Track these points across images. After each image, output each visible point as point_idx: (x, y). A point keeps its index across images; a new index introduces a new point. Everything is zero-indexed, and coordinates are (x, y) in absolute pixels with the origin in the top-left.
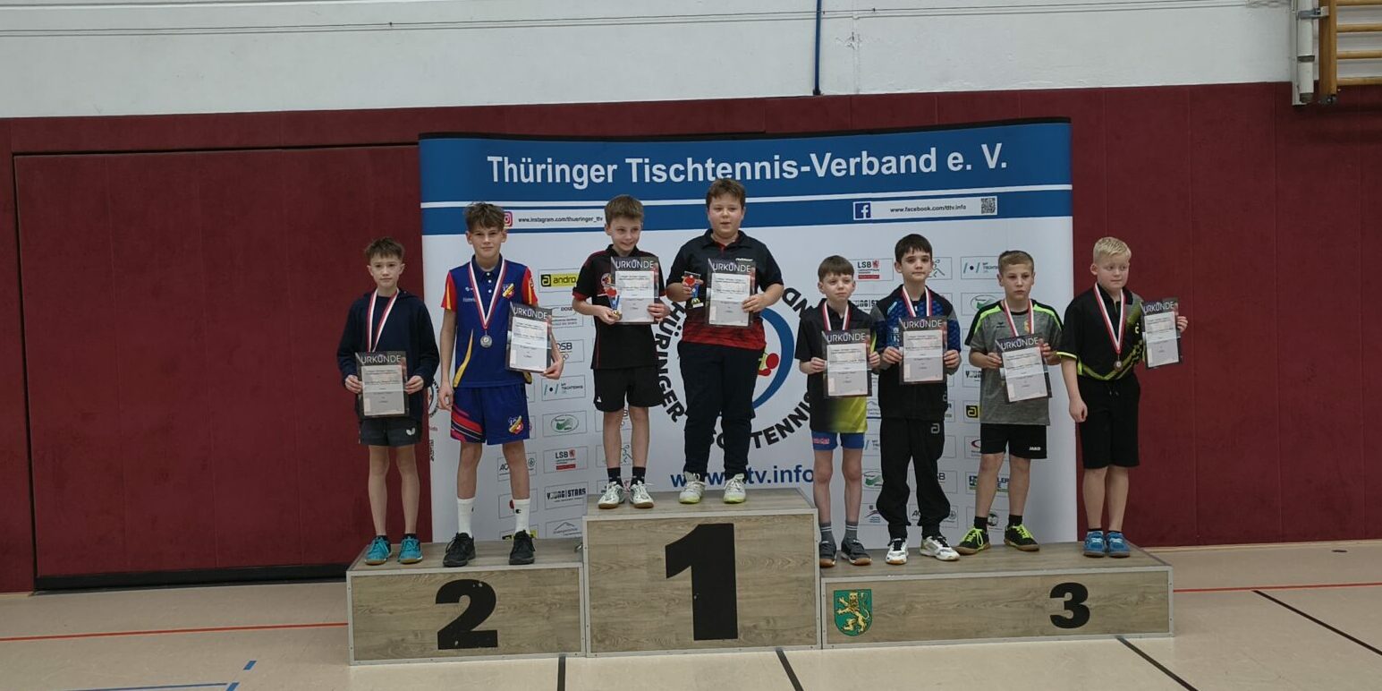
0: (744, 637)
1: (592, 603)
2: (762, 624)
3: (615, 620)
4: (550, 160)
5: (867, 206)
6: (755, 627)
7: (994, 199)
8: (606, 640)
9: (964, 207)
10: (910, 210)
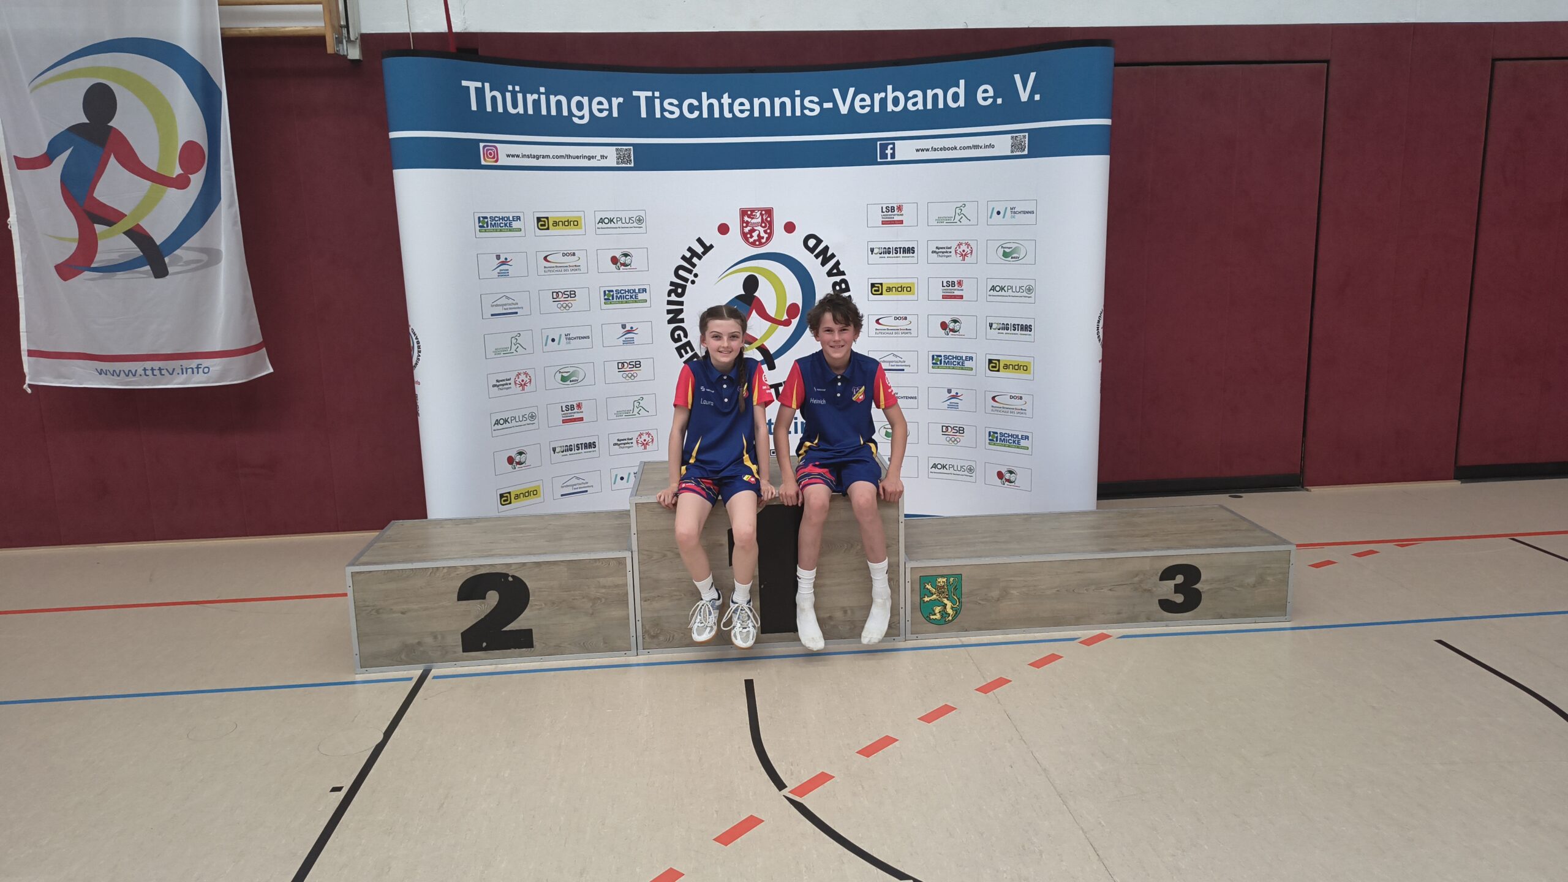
1: (644, 595)
4: (542, 89)
5: (891, 146)
7: (1024, 137)
8: (658, 635)
9: (993, 147)
10: (935, 150)
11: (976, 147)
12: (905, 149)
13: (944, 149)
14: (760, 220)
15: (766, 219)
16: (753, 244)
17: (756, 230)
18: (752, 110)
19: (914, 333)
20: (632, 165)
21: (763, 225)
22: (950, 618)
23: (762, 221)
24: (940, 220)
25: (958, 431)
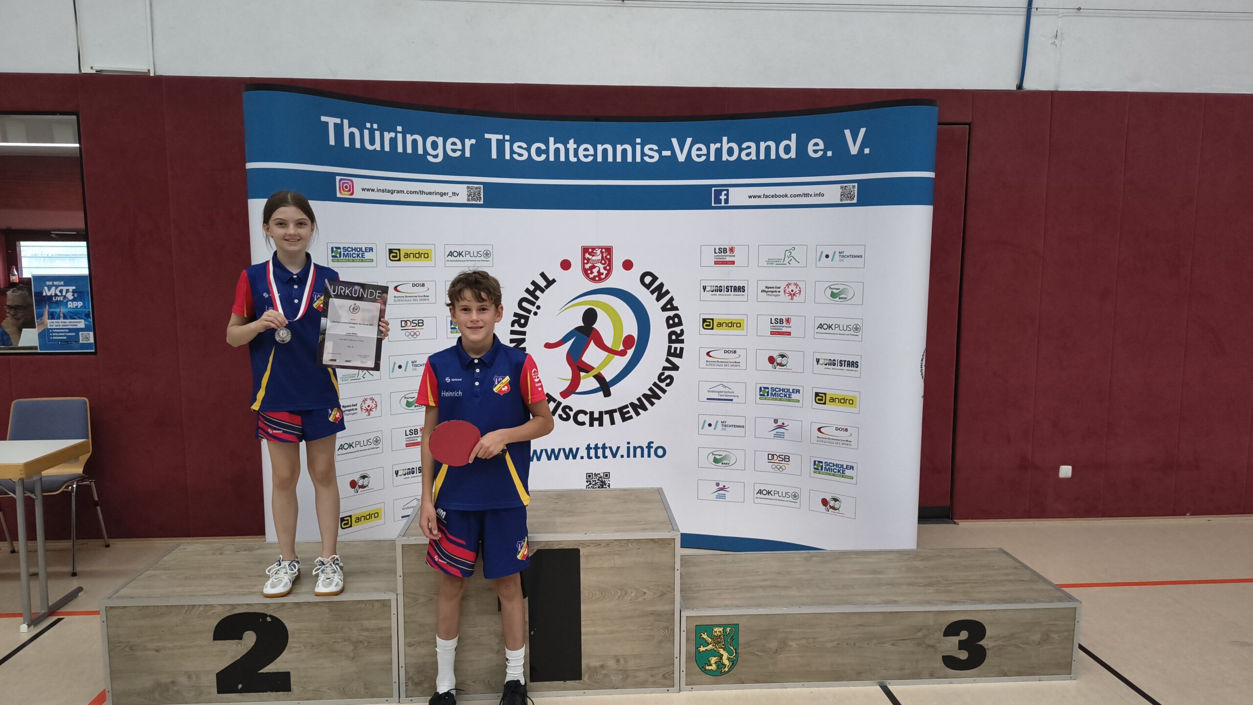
0: (590, 678)
1: (408, 640)
2: (611, 663)
4: (399, 129)
5: (725, 192)
6: (602, 666)
7: (854, 187)
8: (424, 682)
9: (823, 195)
10: (767, 197)
11: (806, 195)
12: (737, 196)
13: (775, 196)
14: (600, 257)
15: (606, 257)
16: (593, 279)
17: (596, 267)
18: (595, 155)
19: (743, 366)
20: (482, 202)
21: (603, 262)
22: (726, 669)
23: (603, 258)
24: (770, 262)
25: (784, 460)
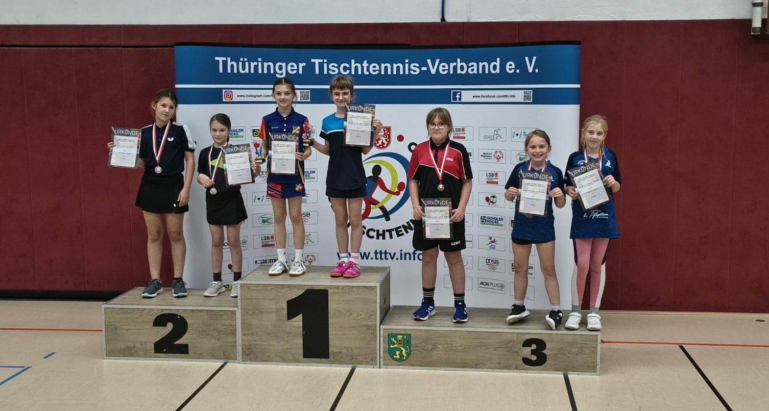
0: (333, 358)
1: (243, 332)
2: (344, 351)
3: (256, 343)
4: (260, 59)
5: (459, 93)
6: (340, 352)
7: (530, 92)
8: (250, 354)
9: (515, 97)
10: (484, 97)
11: (506, 96)
12: (466, 96)
13: (488, 96)
14: (383, 133)
15: (387, 133)
16: (379, 147)
17: (380, 139)
18: (380, 70)
19: (471, 203)
20: (309, 100)
21: (385, 136)
23: (385, 134)
24: (486, 137)
25: (495, 263)
